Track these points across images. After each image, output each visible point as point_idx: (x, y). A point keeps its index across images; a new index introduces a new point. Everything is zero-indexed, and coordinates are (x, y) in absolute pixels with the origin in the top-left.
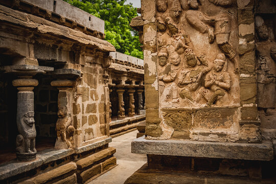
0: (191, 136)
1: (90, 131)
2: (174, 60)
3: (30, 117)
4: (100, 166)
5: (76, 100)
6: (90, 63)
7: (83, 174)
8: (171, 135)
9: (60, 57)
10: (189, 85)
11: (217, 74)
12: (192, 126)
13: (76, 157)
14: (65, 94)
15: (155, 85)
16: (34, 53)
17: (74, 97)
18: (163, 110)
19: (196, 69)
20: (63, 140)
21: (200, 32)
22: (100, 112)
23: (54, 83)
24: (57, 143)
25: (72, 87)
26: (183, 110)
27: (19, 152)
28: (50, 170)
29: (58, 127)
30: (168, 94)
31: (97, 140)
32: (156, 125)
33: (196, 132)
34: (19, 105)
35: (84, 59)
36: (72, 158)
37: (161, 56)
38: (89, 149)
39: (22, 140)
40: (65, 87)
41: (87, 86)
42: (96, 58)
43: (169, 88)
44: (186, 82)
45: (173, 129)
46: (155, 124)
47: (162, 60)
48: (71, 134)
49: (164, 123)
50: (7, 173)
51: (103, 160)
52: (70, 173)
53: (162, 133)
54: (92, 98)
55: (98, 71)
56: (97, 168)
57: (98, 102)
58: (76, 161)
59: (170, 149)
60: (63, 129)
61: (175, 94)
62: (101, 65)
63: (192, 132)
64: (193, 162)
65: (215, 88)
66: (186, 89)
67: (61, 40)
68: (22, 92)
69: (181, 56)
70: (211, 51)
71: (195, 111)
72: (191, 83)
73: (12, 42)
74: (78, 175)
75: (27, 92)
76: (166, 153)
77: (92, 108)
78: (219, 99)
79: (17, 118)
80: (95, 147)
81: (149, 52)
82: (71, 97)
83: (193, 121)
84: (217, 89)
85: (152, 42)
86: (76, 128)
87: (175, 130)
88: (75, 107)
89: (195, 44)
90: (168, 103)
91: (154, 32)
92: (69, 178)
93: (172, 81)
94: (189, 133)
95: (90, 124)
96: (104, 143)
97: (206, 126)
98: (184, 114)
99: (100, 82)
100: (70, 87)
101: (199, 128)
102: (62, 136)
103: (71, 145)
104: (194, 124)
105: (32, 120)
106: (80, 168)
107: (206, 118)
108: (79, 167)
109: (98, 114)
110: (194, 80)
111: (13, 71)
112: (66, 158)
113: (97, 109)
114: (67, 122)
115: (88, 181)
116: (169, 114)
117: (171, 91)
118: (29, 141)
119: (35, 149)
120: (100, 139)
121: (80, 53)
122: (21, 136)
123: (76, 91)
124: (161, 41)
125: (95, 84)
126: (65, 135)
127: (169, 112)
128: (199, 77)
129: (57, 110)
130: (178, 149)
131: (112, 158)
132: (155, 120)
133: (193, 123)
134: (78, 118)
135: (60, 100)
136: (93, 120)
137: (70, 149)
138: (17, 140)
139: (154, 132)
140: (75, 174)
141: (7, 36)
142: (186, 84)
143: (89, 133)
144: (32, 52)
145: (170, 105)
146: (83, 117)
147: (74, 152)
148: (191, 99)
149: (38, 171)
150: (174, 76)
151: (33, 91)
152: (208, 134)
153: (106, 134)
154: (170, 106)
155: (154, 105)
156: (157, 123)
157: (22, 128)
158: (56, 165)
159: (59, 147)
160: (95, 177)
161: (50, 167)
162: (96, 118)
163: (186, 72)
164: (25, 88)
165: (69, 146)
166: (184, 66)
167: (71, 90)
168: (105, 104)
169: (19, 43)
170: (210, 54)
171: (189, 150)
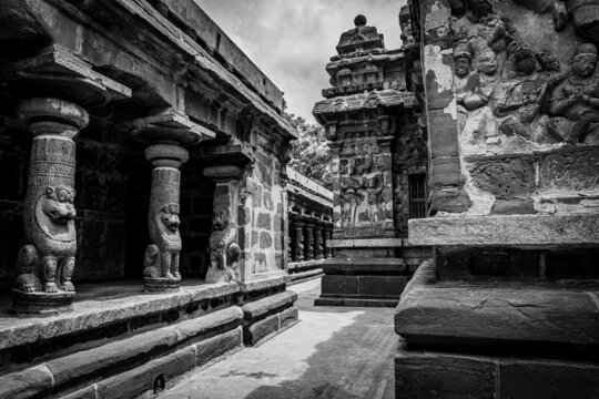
0: (537, 206)
1: (261, 258)
2: (487, 63)
3: (173, 213)
4: (276, 318)
5: (243, 201)
6: (264, 148)
7: (252, 328)
8: (490, 207)
9: (222, 124)
10: (522, 110)
11: (584, 82)
12: (534, 188)
13: (241, 299)
14: (226, 190)
15: (452, 109)
16: (185, 104)
17: (239, 197)
18: (469, 159)
19: (534, 77)
20: (220, 267)
21: (536, 12)
22: (275, 230)
23: (209, 171)
24: (211, 272)
25: (239, 178)
26: (515, 157)
27: (150, 276)
28: (201, 315)
29: (212, 245)
30: (476, 128)
31: (271, 275)
32: (455, 189)
33: (547, 197)
34: (155, 190)
35: (256, 139)
36: (234, 299)
37: (460, 57)
38: (261, 287)
39: (157, 255)
40: (227, 178)
41: (259, 183)
42: (272, 142)
43: (480, 117)
44: (513, 103)
45: (493, 197)
46: (455, 185)
47: (461, 64)
48: (234, 257)
49: (471, 184)
50: (130, 308)
51: (281, 309)
52: (233, 324)
53: (470, 204)
54: (265, 203)
55: (274, 165)
56: (272, 320)
57: (273, 214)
58: (241, 305)
59: (502, 230)
60: (222, 247)
61: (491, 129)
62: (278, 157)
63: (536, 199)
64: (543, 263)
65: (581, 110)
66: (514, 118)
67: (228, 94)
68: (161, 168)
69: (499, 56)
70: (561, 44)
71: (540, 158)
72: (526, 104)
73: (151, 72)
74: (246, 329)
75: (170, 168)
76: (491, 240)
77: (264, 221)
78: (592, 130)
79: (150, 215)
80: (269, 285)
81: (437, 48)
82: (236, 196)
83: (537, 176)
84: (585, 112)
85: (443, 30)
86: (242, 248)
87: (497, 198)
88: (242, 213)
89: (523, 36)
90: (476, 146)
91: (446, 11)
92: (232, 333)
93: (483, 104)
94: (532, 201)
95: (262, 247)
96: (282, 282)
97: (569, 185)
98: (517, 165)
99: (276, 183)
100: (235, 178)
101: (552, 190)
102: (219, 260)
103: (234, 277)
104: (540, 182)
105: (174, 219)
106: (249, 318)
107: (568, 168)
108: (247, 315)
109: (272, 233)
110: (533, 97)
111: (149, 126)
112: (225, 297)
113: (272, 223)
114: (229, 237)
115: (261, 341)
116: (481, 168)
117: (484, 123)
118: (170, 256)
119: (177, 273)
120: (275, 275)
121: (250, 127)
122: (155, 247)
123: (245, 185)
124: (458, 30)
125: (270, 183)
126: (225, 259)
127: (481, 164)
128: (543, 92)
129: (213, 215)
130: (519, 231)
131: (292, 308)
132: (453, 178)
133: (537, 180)
134: (246, 232)
135: (217, 200)
136: (266, 242)
137: (232, 282)
138: (147, 254)
139: (452, 203)
140: (240, 328)
141: (144, 58)
142: (515, 108)
143: (260, 261)
144: (182, 101)
145: (482, 149)
146: (253, 232)
147: (238, 290)
148: (528, 137)
149: (181, 313)
150: (488, 94)
151: (180, 169)
152: (576, 201)
153: (283, 268)
154: (483, 152)
155: (451, 149)
156: (460, 184)
157: (158, 231)
158: (210, 308)
159: (214, 279)
160: (270, 335)
161: (200, 310)
162: (270, 239)
163: (513, 84)
164: (166, 161)
165: (230, 278)
166: (505, 75)
167: (235, 184)
168: (282, 219)
169: (162, 78)
170: (560, 51)
171: (547, 231)
